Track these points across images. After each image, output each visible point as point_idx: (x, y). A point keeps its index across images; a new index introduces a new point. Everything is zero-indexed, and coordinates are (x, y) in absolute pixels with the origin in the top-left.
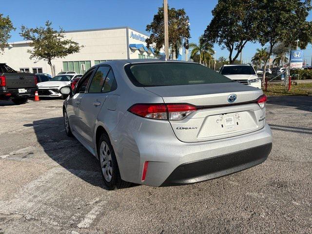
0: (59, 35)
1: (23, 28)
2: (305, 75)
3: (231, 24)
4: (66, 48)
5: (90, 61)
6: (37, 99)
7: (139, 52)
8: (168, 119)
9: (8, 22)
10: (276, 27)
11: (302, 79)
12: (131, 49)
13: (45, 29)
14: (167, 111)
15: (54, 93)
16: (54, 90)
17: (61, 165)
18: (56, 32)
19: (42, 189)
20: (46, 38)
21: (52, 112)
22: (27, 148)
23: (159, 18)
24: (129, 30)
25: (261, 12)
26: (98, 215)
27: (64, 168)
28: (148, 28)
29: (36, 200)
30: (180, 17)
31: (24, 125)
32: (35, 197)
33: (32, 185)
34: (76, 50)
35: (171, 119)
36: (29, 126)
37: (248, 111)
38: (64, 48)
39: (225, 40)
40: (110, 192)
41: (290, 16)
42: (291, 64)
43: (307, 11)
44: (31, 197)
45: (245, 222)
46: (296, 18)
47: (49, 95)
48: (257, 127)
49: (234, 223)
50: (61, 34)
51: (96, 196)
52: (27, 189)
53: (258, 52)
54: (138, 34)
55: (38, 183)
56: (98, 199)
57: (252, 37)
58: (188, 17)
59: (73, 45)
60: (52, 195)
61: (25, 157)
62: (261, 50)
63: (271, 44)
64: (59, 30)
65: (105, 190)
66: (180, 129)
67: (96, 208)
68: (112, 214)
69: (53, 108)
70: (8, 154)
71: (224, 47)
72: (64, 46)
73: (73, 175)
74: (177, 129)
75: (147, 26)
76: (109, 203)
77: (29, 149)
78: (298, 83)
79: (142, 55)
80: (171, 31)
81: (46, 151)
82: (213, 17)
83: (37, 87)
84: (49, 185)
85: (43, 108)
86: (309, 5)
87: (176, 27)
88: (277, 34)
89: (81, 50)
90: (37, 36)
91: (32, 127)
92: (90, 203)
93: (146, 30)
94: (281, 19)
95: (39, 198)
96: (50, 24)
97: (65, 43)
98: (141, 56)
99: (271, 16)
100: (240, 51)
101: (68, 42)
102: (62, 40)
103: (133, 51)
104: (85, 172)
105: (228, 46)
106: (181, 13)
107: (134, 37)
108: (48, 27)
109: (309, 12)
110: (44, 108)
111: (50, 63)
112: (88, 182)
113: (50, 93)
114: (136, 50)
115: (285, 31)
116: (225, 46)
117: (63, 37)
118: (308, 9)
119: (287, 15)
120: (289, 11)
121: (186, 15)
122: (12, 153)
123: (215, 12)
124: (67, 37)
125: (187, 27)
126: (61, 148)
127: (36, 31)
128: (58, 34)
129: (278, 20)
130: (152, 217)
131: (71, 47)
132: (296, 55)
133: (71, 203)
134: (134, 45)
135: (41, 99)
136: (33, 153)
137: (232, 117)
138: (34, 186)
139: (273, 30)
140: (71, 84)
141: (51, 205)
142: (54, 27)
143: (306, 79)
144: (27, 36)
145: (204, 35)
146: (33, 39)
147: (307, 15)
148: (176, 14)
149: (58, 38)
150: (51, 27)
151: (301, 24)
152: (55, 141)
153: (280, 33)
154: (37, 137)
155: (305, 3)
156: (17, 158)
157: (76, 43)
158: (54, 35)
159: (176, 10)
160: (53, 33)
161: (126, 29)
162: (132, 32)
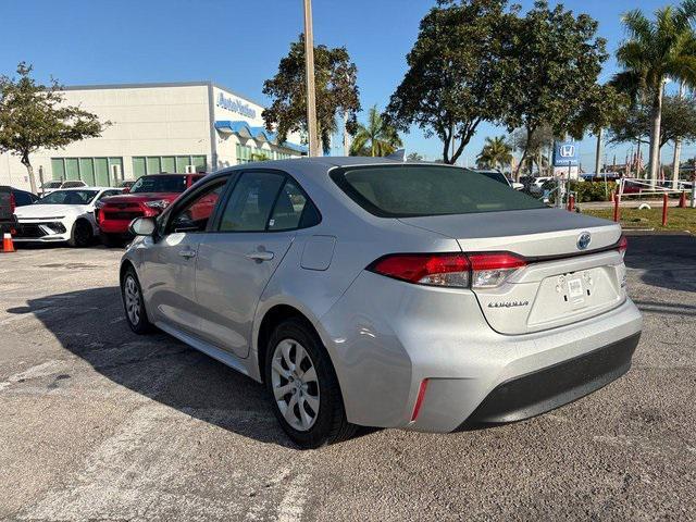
0: (49, 96)
2: (588, 193)
3: (449, 84)
4: (69, 127)
5: (121, 158)
6: (10, 247)
7: (237, 140)
8: (469, 286)
10: (539, 94)
11: (583, 201)
12: (219, 131)
13: (16, 82)
14: (470, 269)
15: (51, 234)
16: (51, 226)
17: (155, 399)
18: (42, 88)
19: (139, 457)
20: (16, 102)
21: (64, 278)
22: (46, 365)
23: (292, 66)
24: (215, 89)
25: (509, 62)
26: (304, 506)
27: (166, 407)
28: (269, 86)
29: (137, 482)
30: (337, 66)
31: (10, 311)
32: (132, 476)
33: (108, 450)
34: (93, 131)
35: (477, 285)
36: (22, 313)
37: (605, 266)
38: (61, 126)
39: (434, 118)
40: (307, 454)
41: (567, 72)
42: (556, 169)
43: (598, 62)
44: (122, 477)
45: (619, 496)
46: (578, 76)
47: (38, 236)
48: (619, 298)
49: (599, 499)
50: (55, 93)
51: (279, 464)
52: (102, 459)
53: (488, 144)
54: (234, 98)
55: (123, 446)
56: (286, 472)
57: (492, 113)
58: (353, 68)
59: (83, 119)
60: (172, 470)
61: (54, 386)
62: (494, 140)
63: (528, 128)
64: (49, 85)
65: (294, 451)
66: (496, 306)
67: (293, 491)
68: (337, 502)
69: (60, 269)
70: (6, 379)
71: (430, 134)
72: (60, 121)
73: (198, 420)
74: (490, 306)
75: (267, 83)
76: (316, 478)
77: (54, 366)
78: (581, 209)
79: (243, 145)
80: (321, 96)
81: (98, 369)
82: (410, 68)
83: (14, 218)
84: (153, 447)
85: (31, 268)
86: (602, 50)
87: (330, 86)
88: (542, 109)
89: (105, 132)
91: (30, 314)
92: (273, 480)
93: (264, 92)
94: (549, 79)
95: (144, 479)
96: (30, 69)
97: (66, 113)
98: (243, 149)
99: (528, 70)
100: (465, 143)
101: (72, 113)
102: (57, 107)
103: (225, 136)
104: (224, 413)
105: (441, 131)
106: (339, 56)
107: (226, 105)
108: (21, 77)
109: (602, 65)
110: (37, 269)
111: (27, 161)
112: (245, 436)
113: (44, 233)
114: (231, 134)
115: (556, 103)
116: (433, 130)
117: (58, 99)
118: (601, 59)
119: (562, 70)
120: (565, 61)
121: (351, 61)
122: (14, 378)
123: (411, 58)
124: (70, 100)
125: (351, 87)
126: (133, 361)
128: (46, 94)
129: (544, 80)
130: (426, 500)
131: (80, 123)
132: (565, 153)
133: (228, 484)
134: (227, 124)
135: (18, 246)
136: (67, 377)
137: (579, 280)
138: (116, 451)
139: (535, 102)
140: (97, 211)
141: (182, 492)
142: (36, 78)
143: (592, 201)
145: (390, 106)
147: (599, 70)
148: (331, 59)
149: (48, 102)
150: (30, 76)
151: (588, 89)
152: (108, 345)
153: (547, 106)
154: (58, 336)
155: (594, 47)
156: (35, 390)
157: (90, 116)
158: (37, 94)
159: (329, 49)
160: (36, 90)
161: (206, 87)
162: (222, 95)
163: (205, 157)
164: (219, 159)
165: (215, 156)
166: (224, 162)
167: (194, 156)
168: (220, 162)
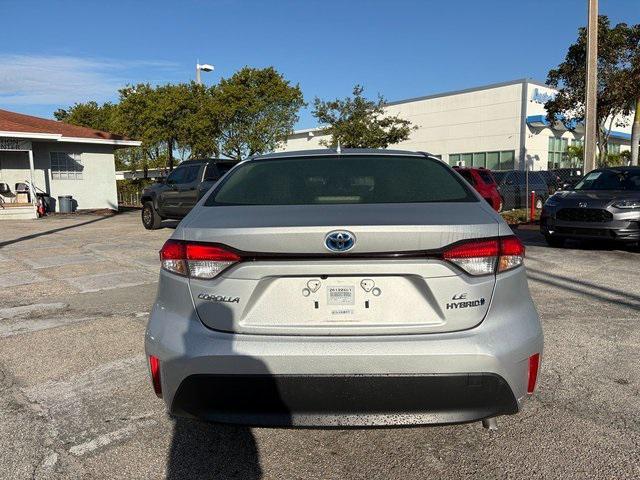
0: (376, 110)
1: (317, 101)
4: (386, 133)
7: (550, 133)
8: (188, 275)
9: (297, 93)
12: (530, 127)
13: (351, 101)
18: (370, 104)
24: (529, 85)
28: (553, 77)
34: (403, 135)
38: (382, 131)
50: (380, 108)
59: (398, 126)
64: (376, 101)
72: (382, 128)
79: (559, 138)
89: (412, 135)
90: (337, 114)
96: (362, 90)
97: (385, 124)
101: (391, 122)
102: (381, 118)
103: (536, 130)
108: (356, 97)
114: (544, 128)
117: (382, 112)
124: (390, 112)
127: (334, 106)
128: (374, 108)
131: (394, 129)
134: (539, 119)
142: (368, 96)
144: (322, 116)
146: (332, 121)
148: (630, 38)
149: (373, 114)
150: (361, 96)
157: (404, 123)
158: (367, 109)
160: (366, 106)
161: (521, 85)
162: (536, 90)
163: (513, 152)
164: (528, 153)
165: (523, 150)
166: (532, 155)
167: (503, 152)
168: (528, 156)
